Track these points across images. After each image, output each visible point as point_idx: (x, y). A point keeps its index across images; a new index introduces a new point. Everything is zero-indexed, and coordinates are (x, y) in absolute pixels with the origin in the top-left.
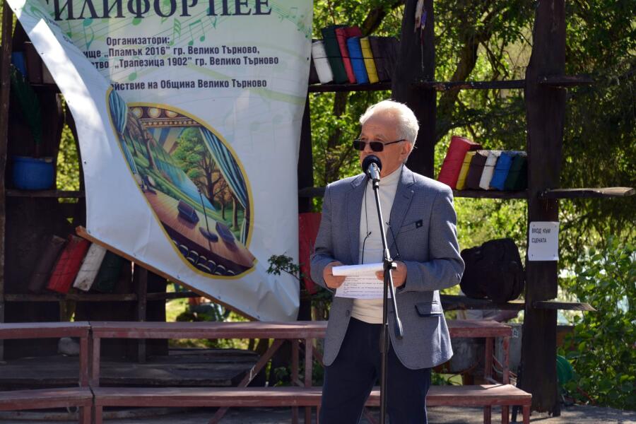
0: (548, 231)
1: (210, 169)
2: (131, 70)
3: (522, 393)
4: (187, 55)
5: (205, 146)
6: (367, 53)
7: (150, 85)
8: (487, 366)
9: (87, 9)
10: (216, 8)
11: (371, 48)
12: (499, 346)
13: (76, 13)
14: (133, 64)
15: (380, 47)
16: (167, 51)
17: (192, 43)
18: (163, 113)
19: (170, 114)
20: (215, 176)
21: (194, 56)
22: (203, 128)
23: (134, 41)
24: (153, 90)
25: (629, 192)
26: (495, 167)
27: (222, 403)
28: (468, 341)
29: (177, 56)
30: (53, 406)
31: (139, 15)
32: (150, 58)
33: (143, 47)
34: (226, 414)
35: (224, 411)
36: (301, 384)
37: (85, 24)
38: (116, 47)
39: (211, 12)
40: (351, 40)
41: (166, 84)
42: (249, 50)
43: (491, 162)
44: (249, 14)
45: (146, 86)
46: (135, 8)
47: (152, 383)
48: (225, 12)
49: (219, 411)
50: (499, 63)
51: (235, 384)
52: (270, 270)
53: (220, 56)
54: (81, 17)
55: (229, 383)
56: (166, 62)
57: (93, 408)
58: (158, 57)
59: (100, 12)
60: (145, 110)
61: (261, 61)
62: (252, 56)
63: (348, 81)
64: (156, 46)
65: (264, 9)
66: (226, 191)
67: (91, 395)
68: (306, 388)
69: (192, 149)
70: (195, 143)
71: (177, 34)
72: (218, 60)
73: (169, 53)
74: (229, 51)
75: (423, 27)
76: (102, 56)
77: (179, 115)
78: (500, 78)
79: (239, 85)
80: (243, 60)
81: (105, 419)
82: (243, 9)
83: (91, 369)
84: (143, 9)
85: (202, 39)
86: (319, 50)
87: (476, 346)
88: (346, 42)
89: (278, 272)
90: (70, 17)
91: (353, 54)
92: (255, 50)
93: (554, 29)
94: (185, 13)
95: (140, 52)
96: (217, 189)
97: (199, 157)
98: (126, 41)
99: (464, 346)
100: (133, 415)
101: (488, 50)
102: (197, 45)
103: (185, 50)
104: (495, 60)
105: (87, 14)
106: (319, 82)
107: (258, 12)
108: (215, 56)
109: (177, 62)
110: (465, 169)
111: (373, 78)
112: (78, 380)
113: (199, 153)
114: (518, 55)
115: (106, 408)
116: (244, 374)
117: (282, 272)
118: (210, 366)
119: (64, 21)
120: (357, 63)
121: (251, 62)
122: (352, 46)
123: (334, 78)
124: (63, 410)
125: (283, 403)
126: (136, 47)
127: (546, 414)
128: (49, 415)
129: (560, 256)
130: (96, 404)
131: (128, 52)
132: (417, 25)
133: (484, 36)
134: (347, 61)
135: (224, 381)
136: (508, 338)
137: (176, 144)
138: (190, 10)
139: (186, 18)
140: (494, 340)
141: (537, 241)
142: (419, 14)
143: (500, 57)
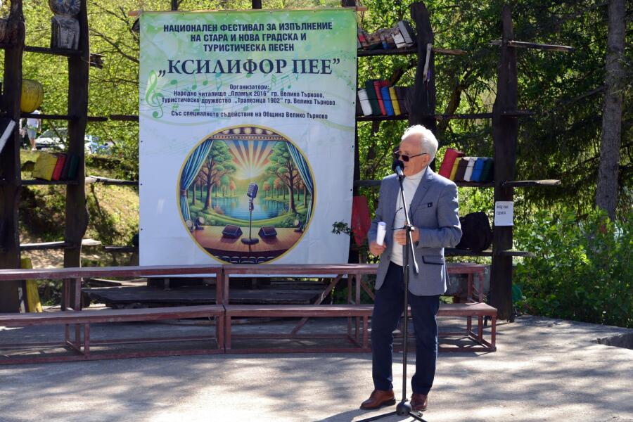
0: (507, 207)
1: (291, 168)
2: (245, 105)
3: (490, 308)
4: (280, 97)
5: (289, 154)
6: (393, 97)
7: (256, 114)
8: (469, 291)
9: (218, 68)
10: (298, 69)
11: (396, 94)
12: (476, 279)
13: (211, 70)
14: (246, 101)
15: (401, 93)
16: (267, 94)
17: (283, 89)
18: (264, 132)
19: (269, 132)
20: (294, 173)
21: (284, 98)
22: (289, 143)
23: (247, 87)
24: (258, 117)
25: (557, 183)
26: (474, 167)
27: (305, 314)
28: (457, 276)
29: (273, 97)
30: (200, 316)
31: (250, 72)
32: (256, 97)
33: (252, 91)
34: (307, 321)
35: (305, 319)
36: (354, 303)
37: (217, 76)
38: (236, 91)
39: (295, 71)
40: (383, 89)
41: (267, 114)
42: (318, 95)
43: (471, 164)
44: (318, 73)
45: (254, 114)
46: (248, 68)
47: (261, 302)
48: (304, 71)
49: (303, 319)
50: (474, 103)
51: (312, 303)
52: (334, 231)
53: (300, 98)
54: (214, 72)
55: (308, 302)
56: (267, 100)
57: (225, 318)
58: (262, 97)
59: (226, 70)
60: (253, 129)
61: (325, 103)
62: (319, 99)
63: (382, 114)
64: (260, 90)
65: (327, 70)
66: (301, 182)
67: (223, 310)
68: (356, 305)
69: (281, 155)
70: (284, 151)
71: (273, 84)
72: (298, 101)
73: (269, 95)
74: (306, 96)
75: (428, 80)
76: (227, 95)
77: (274, 133)
78: (475, 112)
79: (311, 117)
80: (313, 101)
81: (232, 324)
82: (315, 70)
83: (223, 294)
84: (253, 68)
85: (289, 87)
86: (363, 95)
87: (462, 279)
88: (380, 90)
89: (338, 232)
90: (207, 71)
91: (386, 97)
92: (321, 95)
93: (510, 81)
94: (279, 71)
95: (250, 94)
96: (295, 181)
97: (286, 160)
98: (241, 87)
99: (454, 279)
100: (249, 322)
101: (467, 95)
102: (286, 90)
103: (279, 93)
104: (472, 101)
105: (218, 70)
106: (363, 115)
107: (324, 72)
108: (297, 98)
109: (273, 101)
110: (455, 169)
111: (397, 113)
112: (215, 300)
113: (286, 158)
114: (487, 98)
115: (233, 318)
116: (317, 297)
117: (341, 232)
118: (297, 292)
119: (203, 74)
120: (387, 103)
121: (319, 103)
122: (384, 92)
123: (373, 113)
124: (206, 319)
125: (343, 315)
126: (248, 91)
127: (505, 321)
128: (197, 322)
129: (514, 222)
130: (227, 315)
131: (243, 94)
132: (425, 79)
133: (464, 86)
134: (381, 102)
135: (306, 301)
136: (482, 274)
137: (272, 151)
138: (281, 70)
139: (279, 74)
140: (473, 275)
141: (499, 213)
142: (425, 72)
143: (475, 99)
